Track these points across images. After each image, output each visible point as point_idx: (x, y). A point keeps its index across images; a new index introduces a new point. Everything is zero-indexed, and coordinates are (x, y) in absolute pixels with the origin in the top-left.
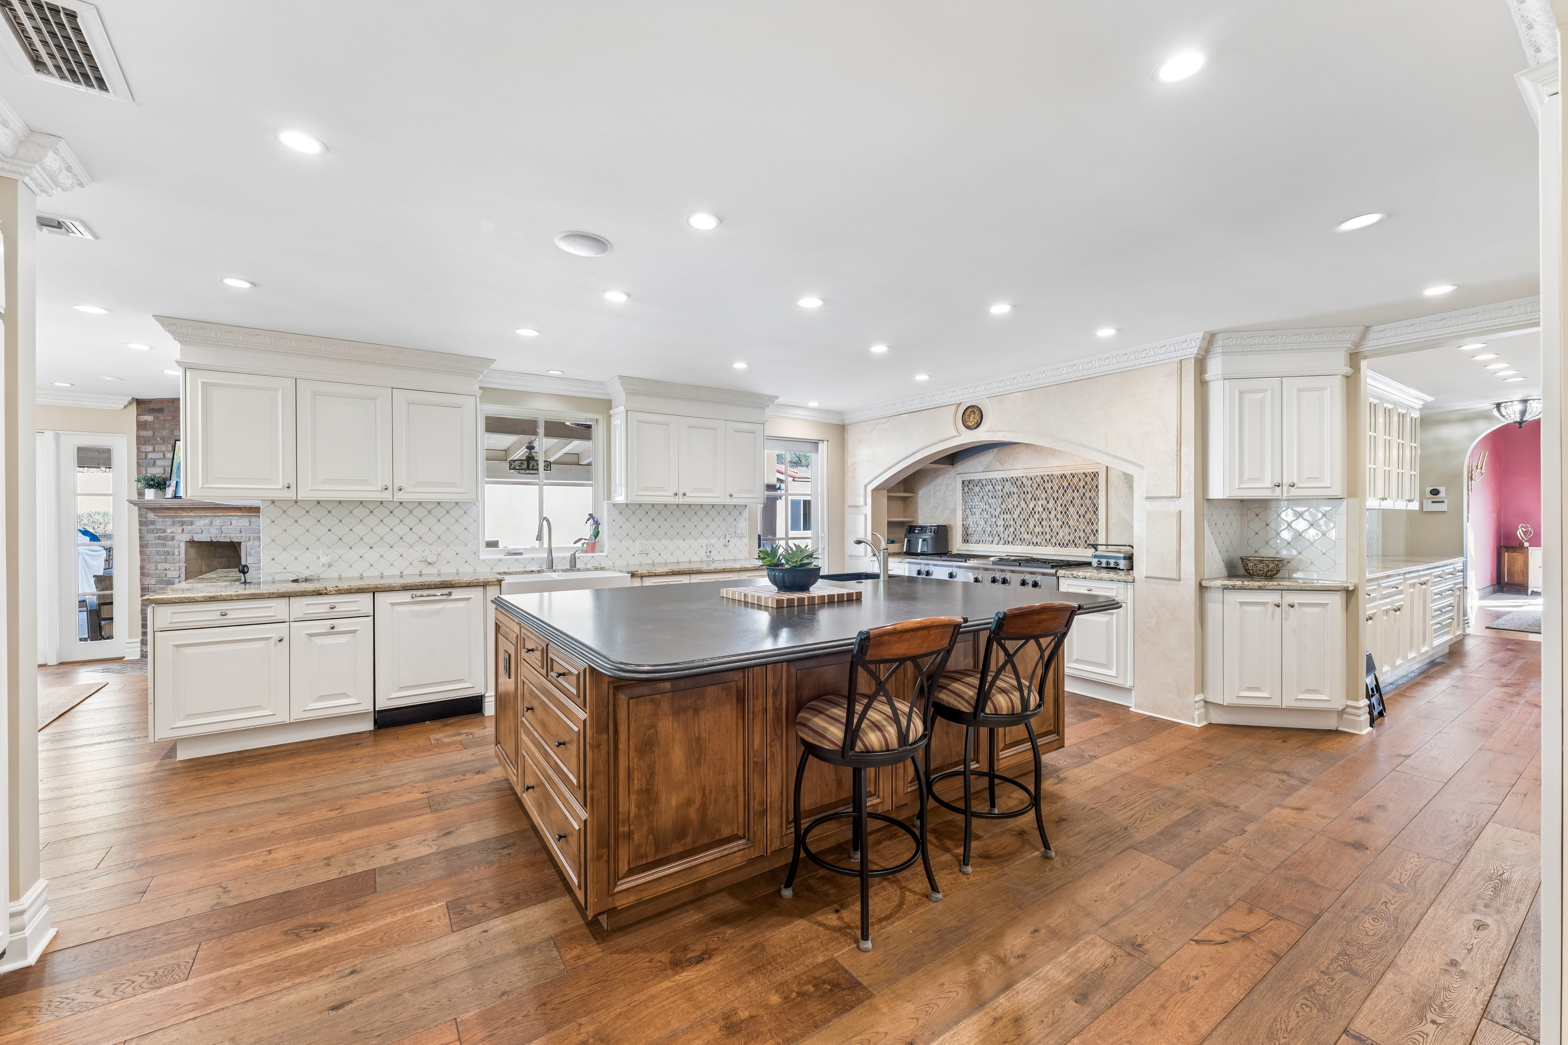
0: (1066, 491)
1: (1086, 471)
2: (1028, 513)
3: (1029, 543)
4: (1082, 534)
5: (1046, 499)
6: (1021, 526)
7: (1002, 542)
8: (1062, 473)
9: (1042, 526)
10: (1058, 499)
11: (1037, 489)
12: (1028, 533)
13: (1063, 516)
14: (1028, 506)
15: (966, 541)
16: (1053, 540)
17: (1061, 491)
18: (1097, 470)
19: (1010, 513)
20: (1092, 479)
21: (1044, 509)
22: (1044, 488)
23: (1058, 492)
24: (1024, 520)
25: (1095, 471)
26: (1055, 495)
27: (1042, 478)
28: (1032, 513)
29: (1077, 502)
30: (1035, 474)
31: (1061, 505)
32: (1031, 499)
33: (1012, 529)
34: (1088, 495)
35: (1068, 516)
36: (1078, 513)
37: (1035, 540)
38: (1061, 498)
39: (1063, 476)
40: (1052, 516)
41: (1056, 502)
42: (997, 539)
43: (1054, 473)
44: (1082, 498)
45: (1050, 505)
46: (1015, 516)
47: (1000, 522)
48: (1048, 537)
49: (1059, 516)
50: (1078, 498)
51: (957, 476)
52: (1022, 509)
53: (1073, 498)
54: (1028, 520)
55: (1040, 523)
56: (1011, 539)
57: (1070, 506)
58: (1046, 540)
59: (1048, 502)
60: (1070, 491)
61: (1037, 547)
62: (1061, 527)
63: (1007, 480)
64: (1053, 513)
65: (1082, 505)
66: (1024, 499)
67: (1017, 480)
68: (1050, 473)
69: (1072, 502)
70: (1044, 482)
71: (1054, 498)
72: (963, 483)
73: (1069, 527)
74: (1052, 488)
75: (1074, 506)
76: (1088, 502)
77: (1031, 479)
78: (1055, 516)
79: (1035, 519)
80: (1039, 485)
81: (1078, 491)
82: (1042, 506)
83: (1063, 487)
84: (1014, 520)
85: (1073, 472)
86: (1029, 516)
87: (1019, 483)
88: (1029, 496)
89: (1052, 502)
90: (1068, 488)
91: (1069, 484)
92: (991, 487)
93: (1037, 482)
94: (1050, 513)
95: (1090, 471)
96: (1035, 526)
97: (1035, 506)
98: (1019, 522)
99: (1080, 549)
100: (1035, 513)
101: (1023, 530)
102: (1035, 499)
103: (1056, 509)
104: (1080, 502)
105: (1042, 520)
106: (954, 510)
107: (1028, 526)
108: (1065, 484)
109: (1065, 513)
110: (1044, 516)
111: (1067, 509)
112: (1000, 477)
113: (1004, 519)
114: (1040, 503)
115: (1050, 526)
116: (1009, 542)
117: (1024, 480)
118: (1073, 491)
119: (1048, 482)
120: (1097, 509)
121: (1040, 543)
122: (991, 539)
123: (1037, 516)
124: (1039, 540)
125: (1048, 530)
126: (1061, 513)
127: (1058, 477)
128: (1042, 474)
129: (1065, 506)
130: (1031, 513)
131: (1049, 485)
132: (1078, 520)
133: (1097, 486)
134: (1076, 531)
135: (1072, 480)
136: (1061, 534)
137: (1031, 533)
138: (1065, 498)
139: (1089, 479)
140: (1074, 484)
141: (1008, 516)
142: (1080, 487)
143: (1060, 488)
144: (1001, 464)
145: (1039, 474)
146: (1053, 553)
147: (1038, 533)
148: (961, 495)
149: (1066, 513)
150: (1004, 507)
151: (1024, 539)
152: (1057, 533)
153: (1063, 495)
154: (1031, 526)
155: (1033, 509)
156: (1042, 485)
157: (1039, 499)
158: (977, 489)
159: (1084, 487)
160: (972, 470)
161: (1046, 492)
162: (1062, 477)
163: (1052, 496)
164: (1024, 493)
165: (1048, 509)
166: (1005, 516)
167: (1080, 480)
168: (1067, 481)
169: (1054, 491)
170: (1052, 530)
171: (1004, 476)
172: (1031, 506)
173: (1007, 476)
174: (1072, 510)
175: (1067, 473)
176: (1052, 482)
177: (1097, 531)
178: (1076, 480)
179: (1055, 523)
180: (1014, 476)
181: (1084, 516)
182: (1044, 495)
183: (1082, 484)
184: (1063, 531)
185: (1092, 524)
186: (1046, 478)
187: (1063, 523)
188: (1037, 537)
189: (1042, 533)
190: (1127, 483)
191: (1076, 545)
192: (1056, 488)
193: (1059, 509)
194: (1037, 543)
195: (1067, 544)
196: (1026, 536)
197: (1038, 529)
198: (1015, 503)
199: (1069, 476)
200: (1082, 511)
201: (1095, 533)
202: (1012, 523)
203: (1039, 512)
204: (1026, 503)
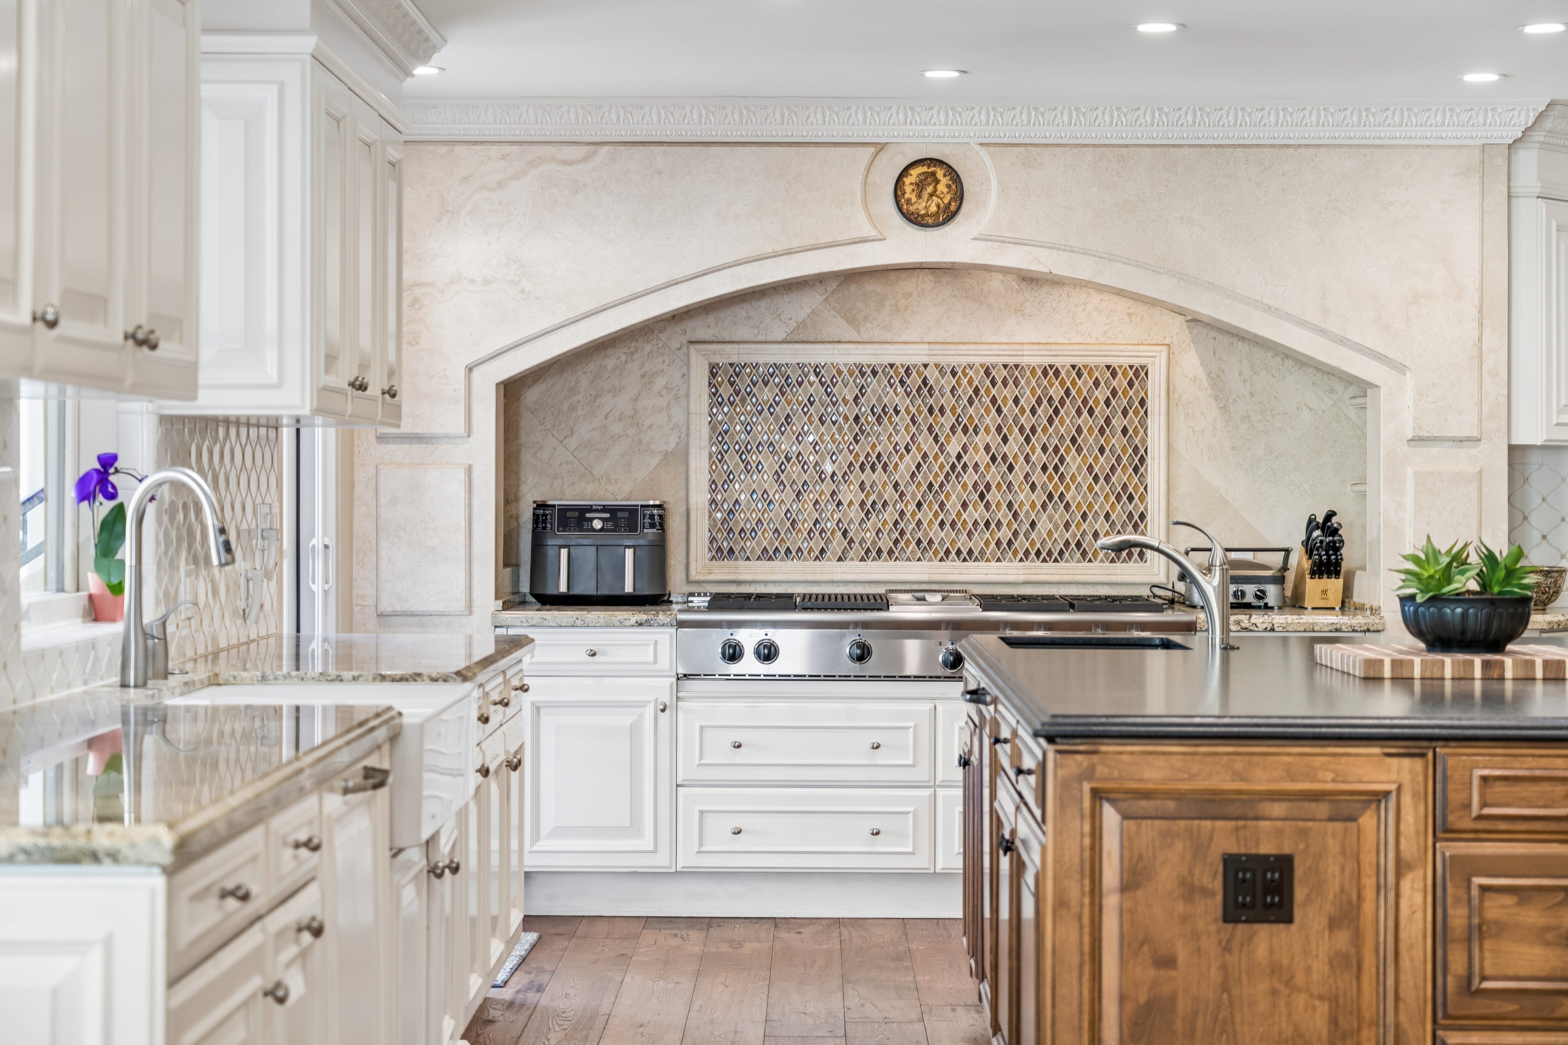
0: (1056, 411)
1: (1114, 362)
2: (941, 467)
3: (948, 552)
4: (1102, 525)
5: (999, 429)
6: (919, 505)
8: (1046, 361)
9: (987, 506)
10: (1033, 430)
11: (971, 402)
12: (942, 524)
13: (1050, 478)
14: (942, 449)
15: (721, 553)
16: (1021, 544)
17: (1044, 411)
18: (1143, 361)
19: (885, 467)
20: (1131, 384)
21: (993, 459)
22: (994, 400)
23: (1033, 411)
24: (930, 486)
25: (1137, 362)
26: (1026, 420)
27: (987, 373)
28: (957, 468)
29: (1089, 440)
30: (964, 360)
31: (1044, 449)
32: (953, 429)
33: (890, 515)
34: (1118, 422)
35: (1062, 478)
36: (1090, 469)
37: (963, 542)
38: (1044, 430)
39: (1051, 371)
40: (1017, 477)
41: (1028, 440)
42: (838, 543)
43: (1024, 361)
44: (1102, 431)
45: (1013, 447)
46: (901, 476)
47: (850, 494)
48: (1005, 534)
49: (1038, 477)
50: (1090, 430)
51: (692, 348)
52: (925, 456)
53: (1079, 430)
54: (941, 486)
55: (982, 496)
56: (885, 543)
57: (1068, 451)
58: (998, 543)
59: (1005, 440)
60: (1068, 411)
61: (970, 564)
62: (1044, 506)
63: (874, 373)
64: (1021, 469)
65: (1102, 450)
66: (930, 429)
67: (908, 372)
68: (1011, 361)
69: (1074, 440)
70: (993, 383)
71: (1022, 430)
72: (713, 375)
73: (1067, 506)
74: (1016, 401)
75: (1079, 450)
76: (1117, 441)
77: (954, 373)
78: (1027, 476)
79: (965, 486)
80: (976, 391)
81: (1091, 412)
82: (987, 448)
83: (1050, 400)
84: (896, 486)
85: (1079, 361)
86: (947, 477)
88: (948, 420)
89: (1016, 437)
90: (1062, 402)
91: (1067, 393)
92: (818, 391)
93: (970, 382)
94: (1011, 468)
95: (1125, 362)
96: (965, 505)
97: (965, 448)
98: (914, 492)
99: (1096, 564)
100: (965, 466)
101: (926, 515)
102: (965, 430)
103: (1027, 459)
104: (1096, 440)
105: (988, 487)
106: (682, 455)
107: (942, 505)
108: (1056, 392)
109: (1056, 469)
110: (994, 475)
111: (1062, 460)
112: (851, 360)
113: (862, 485)
114: (981, 440)
115: (1010, 506)
116: (879, 552)
117: (932, 375)
118: (1079, 412)
119: (1005, 383)
120: (1142, 460)
121: (982, 553)
122: (817, 544)
123: (970, 478)
124: (977, 543)
125: (1004, 515)
126: (1044, 468)
127: (1033, 372)
128: (988, 360)
129: (1056, 450)
130: (953, 467)
131: (1009, 393)
132: (1090, 488)
133: (1142, 402)
134: (1084, 516)
135: (1074, 383)
136: (1044, 525)
137: (953, 524)
138: (1057, 431)
139: (1120, 382)
140: (1079, 391)
141: (879, 476)
142: (1096, 401)
143: (1039, 401)
144: (853, 322)
145: (977, 360)
146: (1022, 578)
147: (976, 523)
148: (706, 409)
150: (863, 448)
151: (931, 542)
152: (1033, 524)
153: (1050, 421)
154: (953, 505)
155: (959, 457)
156: (988, 391)
157: (976, 430)
158: (767, 394)
159: (1107, 403)
160: (744, 333)
161: (999, 411)
162: (1045, 373)
163: (1016, 421)
164: (931, 410)
165: (1005, 458)
166: (867, 476)
167: (1097, 383)
168: (1062, 383)
169: (1022, 411)
170: (1015, 515)
171: (864, 360)
172: (954, 448)
173: (873, 360)
174: (1074, 461)
175: (1062, 362)
176: (1016, 383)
177: (1142, 517)
178: (1084, 384)
179: (1023, 496)
180: (898, 360)
181: (1107, 479)
182: (991, 419)
183: (1101, 394)
184: (1050, 518)
185: (1131, 498)
186: (999, 375)
187: (1050, 496)
188: (970, 535)
189: (987, 524)
190: (1216, 398)
191: (1084, 554)
192: (1027, 401)
193: (1039, 457)
194: (970, 552)
195: (1061, 553)
196: (935, 533)
197: (976, 513)
198: (901, 438)
199: (1068, 374)
200: (1102, 464)
201: (1139, 521)
202: (889, 493)
203: (976, 466)
204: (936, 439)
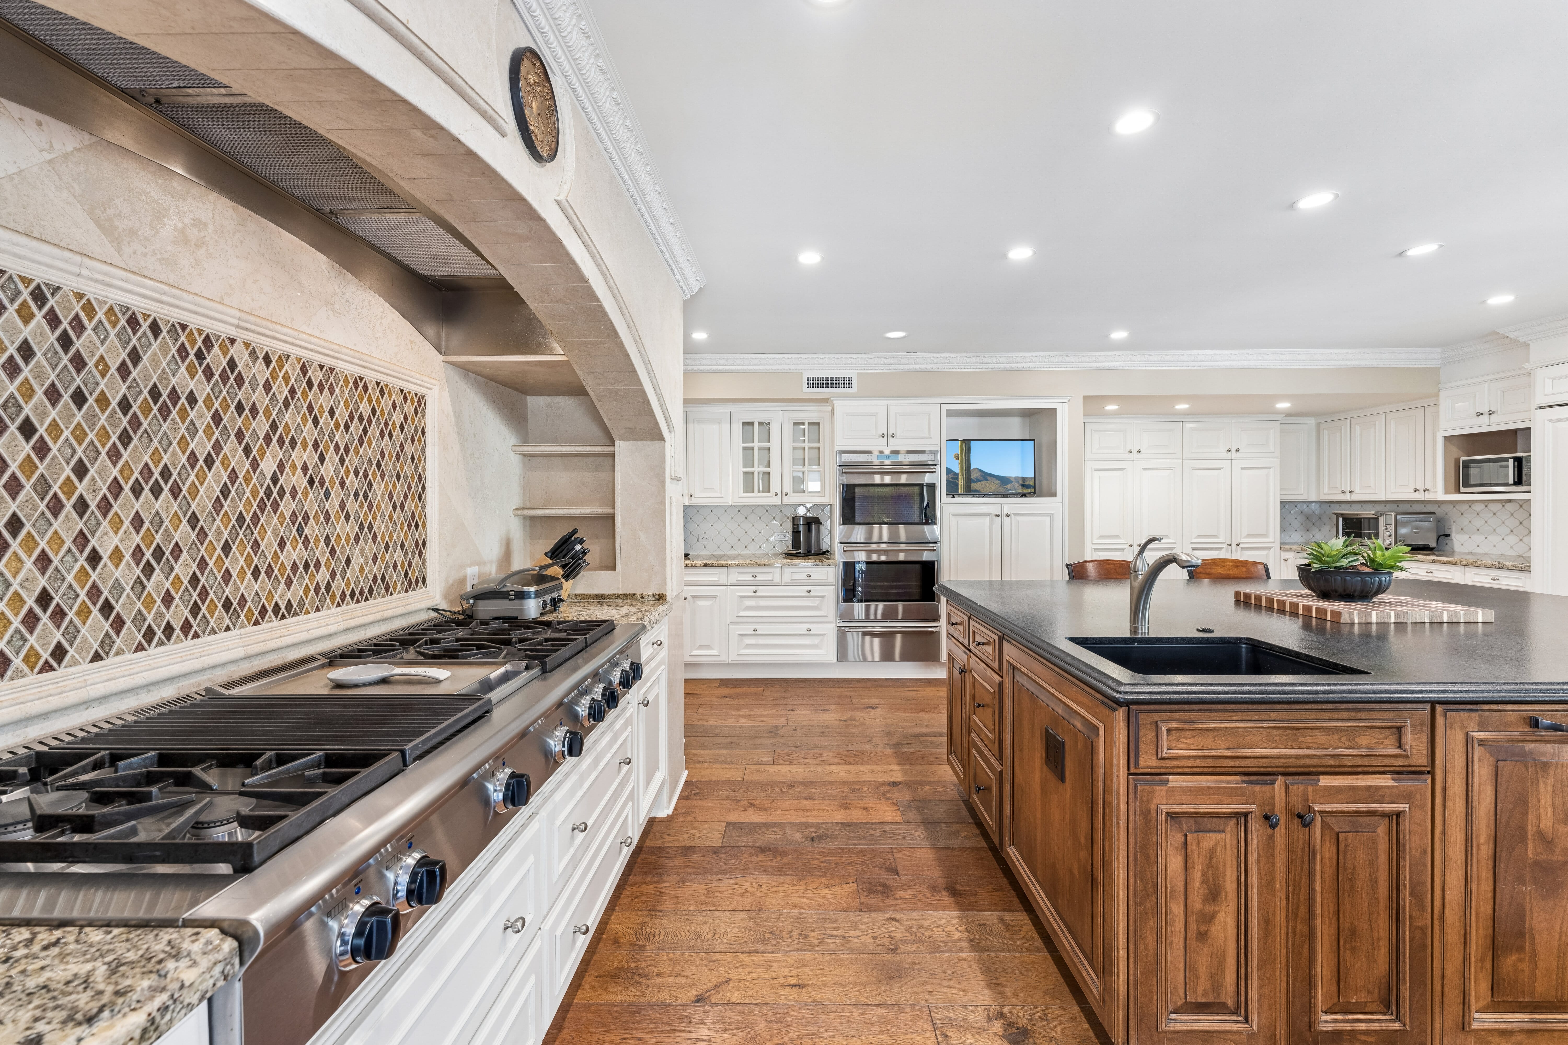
0: (365, 431)
1: (405, 386)
2: (254, 493)
3: (263, 611)
4: (398, 556)
5: (316, 445)
6: (227, 549)
7: (132, 633)
8: (356, 371)
9: (306, 543)
11: (286, 404)
12: (256, 573)
14: (255, 465)
16: (338, 586)
17: (355, 428)
18: (424, 391)
19: (175, 492)
20: (417, 412)
21: (311, 482)
22: (310, 408)
23: (347, 427)
24: (241, 519)
25: (420, 390)
26: (341, 438)
27: (304, 370)
28: (273, 493)
29: (389, 465)
30: (280, 348)
32: (268, 439)
33: (184, 568)
34: (409, 449)
37: (282, 595)
38: (356, 450)
40: (332, 505)
41: (342, 461)
43: (339, 365)
44: (396, 457)
45: (329, 470)
46: (202, 503)
48: (323, 576)
49: (352, 506)
53: (382, 454)
54: (256, 519)
55: (300, 531)
56: (178, 613)
57: (374, 476)
58: (316, 589)
59: (322, 459)
60: (375, 432)
61: (290, 620)
62: (357, 539)
63: (155, 329)
64: (336, 494)
65: (398, 477)
67: (207, 343)
68: (328, 362)
69: (379, 465)
70: (310, 384)
71: (337, 448)
73: (374, 538)
74: (332, 412)
75: (382, 476)
76: (409, 468)
77: (267, 360)
78: (342, 504)
79: (281, 517)
80: (293, 392)
81: (391, 436)
82: (305, 468)
83: (361, 418)
85: (383, 379)
86: (262, 507)
87: (216, 359)
88: (261, 426)
89: (331, 457)
90: (369, 421)
91: (374, 411)
93: (287, 378)
94: (327, 495)
95: (413, 388)
96: (282, 544)
97: (281, 466)
99: (396, 596)
100: (281, 491)
101: (236, 562)
102: (281, 442)
103: (342, 484)
104: (395, 466)
105: (306, 518)
107: (256, 545)
108: (365, 409)
110: (311, 505)
111: (370, 485)
113: (138, 522)
114: (300, 456)
115: (327, 540)
116: (167, 630)
117: (239, 355)
118: (383, 435)
119: (321, 388)
120: (424, 488)
121: (302, 604)
123: (287, 506)
124: (295, 594)
125: (321, 552)
126: (356, 495)
127: (346, 380)
128: (304, 355)
129: (366, 475)
130: (268, 493)
131: (324, 400)
132: (390, 517)
133: (424, 432)
134: (385, 547)
135: (379, 402)
136: (357, 561)
137: (269, 571)
138: (365, 453)
139: (409, 409)
140: (381, 412)
141: (165, 504)
142: (393, 425)
143: (351, 417)
145: (292, 351)
146: (343, 626)
147: (295, 567)
149: (364, 495)
151: (243, 600)
152: (348, 561)
153: (361, 441)
154: (269, 544)
155: (275, 480)
156: (304, 394)
157: (293, 443)
159: (403, 428)
161: (316, 422)
162: (357, 384)
163: (330, 436)
164: (241, 408)
165: (322, 482)
166: (145, 504)
167: (395, 406)
168: (369, 400)
169: (340, 425)
170: (333, 552)
172: (268, 466)
174: (379, 488)
175: (370, 376)
176: (332, 390)
177: (424, 544)
178: (386, 403)
179: (339, 528)
181: (402, 507)
182: (308, 432)
183: (397, 418)
184: (363, 552)
185: (416, 526)
186: (316, 376)
187: (361, 527)
188: (289, 583)
189: (306, 566)
191: (387, 588)
192: (342, 414)
193: (352, 481)
194: (289, 605)
195: (371, 591)
196: (248, 587)
197: (294, 554)
198: (201, 445)
199: (374, 389)
200: (396, 492)
201: (422, 549)
202: (183, 534)
203: (293, 491)
204: (247, 451)
